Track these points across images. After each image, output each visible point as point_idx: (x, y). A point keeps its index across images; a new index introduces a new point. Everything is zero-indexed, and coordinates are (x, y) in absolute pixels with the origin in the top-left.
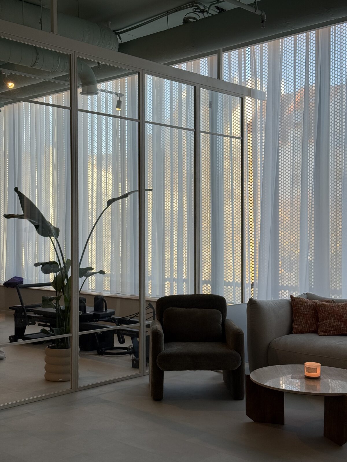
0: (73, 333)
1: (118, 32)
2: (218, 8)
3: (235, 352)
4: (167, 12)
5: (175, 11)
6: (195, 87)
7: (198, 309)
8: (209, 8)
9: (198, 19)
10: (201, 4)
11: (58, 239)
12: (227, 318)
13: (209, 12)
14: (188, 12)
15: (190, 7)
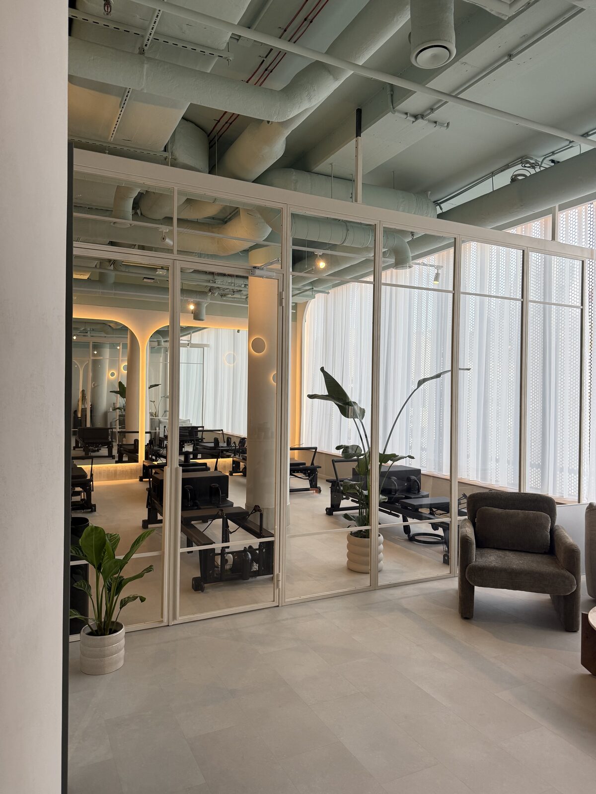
0: (372, 525)
1: (439, 202)
2: (553, 161)
3: (568, 574)
4: (492, 173)
5: (502, 171)
6: (523, 251)
7: (520, 511)
8: (542, 162)
9: (528, 174)
10: (532, 159)
11: (363, 421)
12: (556, 524)
13: (542, 166)
14: (517, 169)
15: (518, 164)
